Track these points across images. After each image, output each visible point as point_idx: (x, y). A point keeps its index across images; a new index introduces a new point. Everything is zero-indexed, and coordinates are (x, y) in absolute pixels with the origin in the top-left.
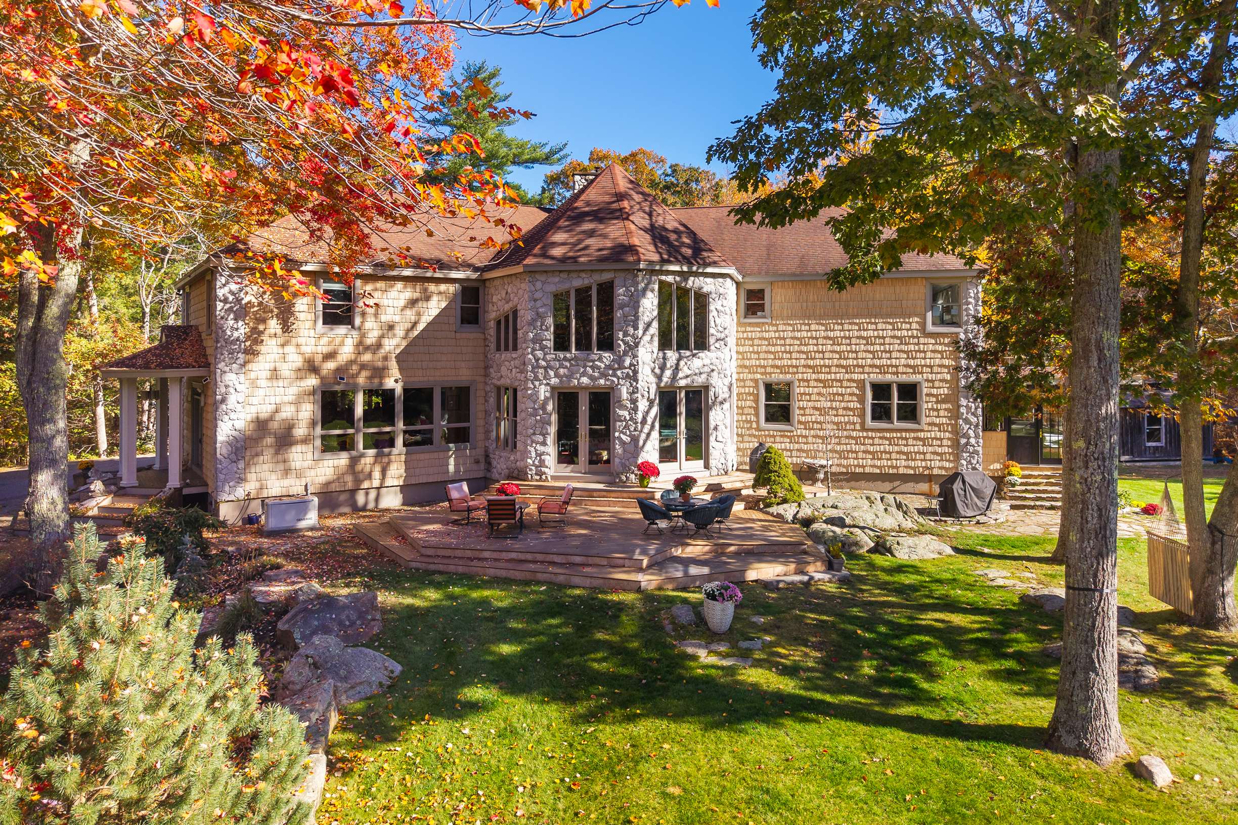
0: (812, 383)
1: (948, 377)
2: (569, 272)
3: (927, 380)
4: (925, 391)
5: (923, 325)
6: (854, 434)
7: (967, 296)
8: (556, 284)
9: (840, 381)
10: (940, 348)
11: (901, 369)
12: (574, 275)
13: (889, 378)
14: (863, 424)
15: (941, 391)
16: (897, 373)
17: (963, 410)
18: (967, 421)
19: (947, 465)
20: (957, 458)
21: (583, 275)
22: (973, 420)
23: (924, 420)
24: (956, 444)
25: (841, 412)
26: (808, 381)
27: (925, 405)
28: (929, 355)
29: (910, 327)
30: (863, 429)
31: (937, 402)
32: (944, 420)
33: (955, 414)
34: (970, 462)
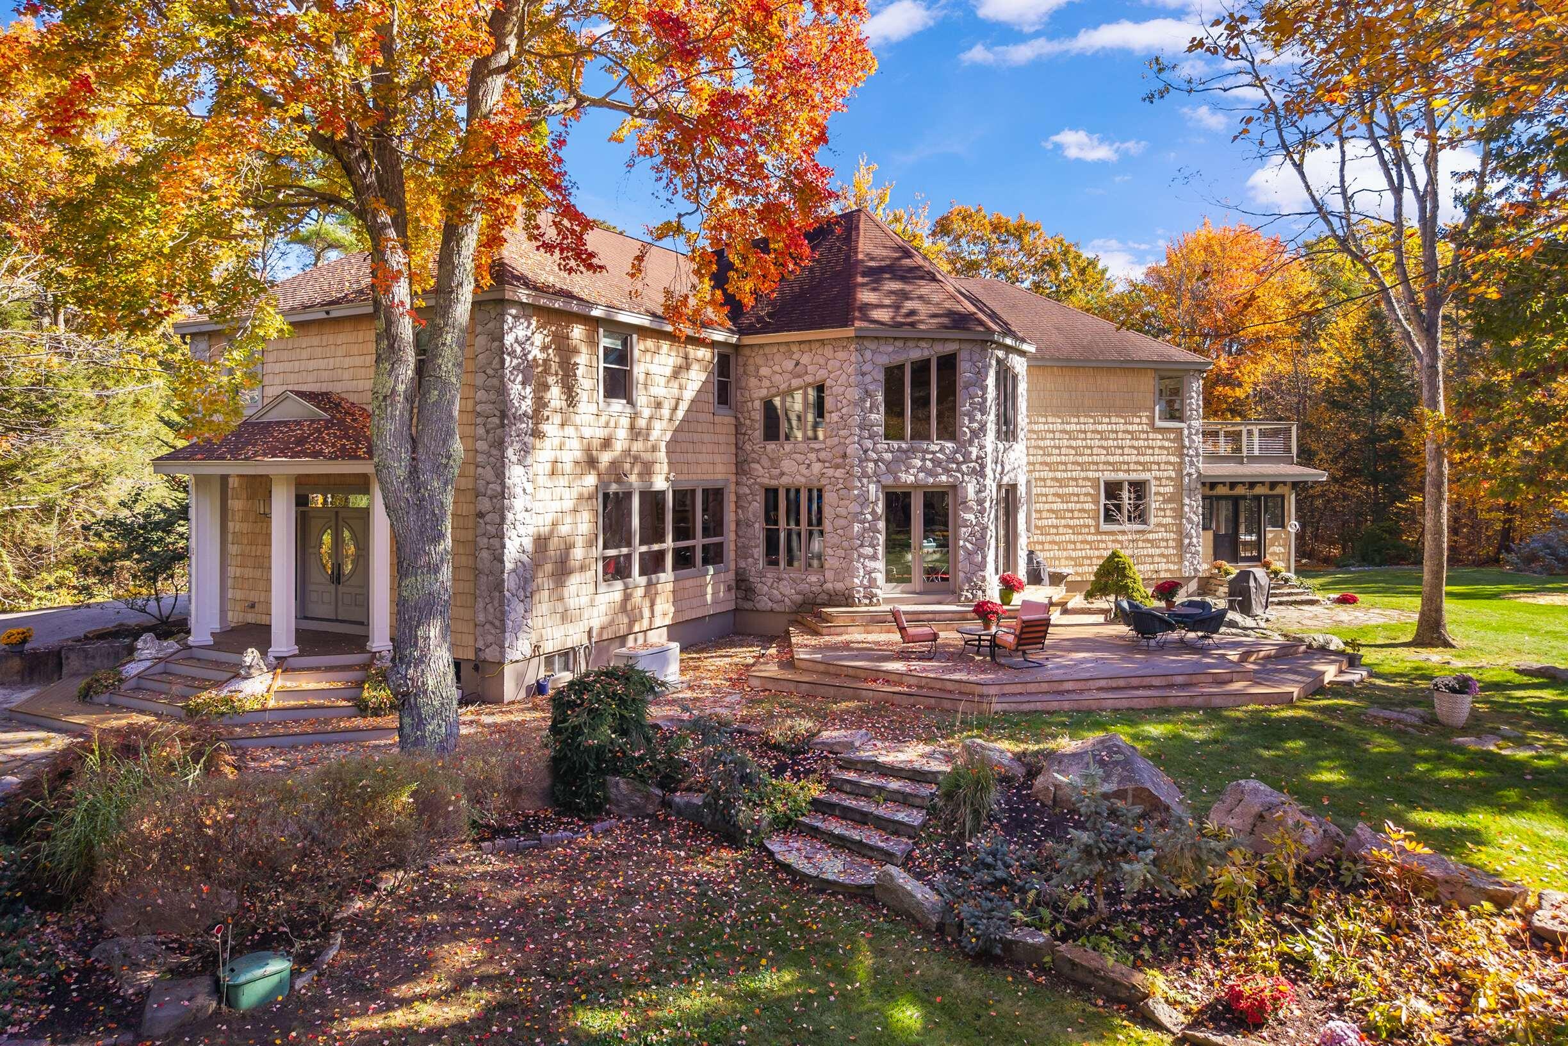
0: (1049, 483)
1: (1173, 474)
2: (906, 339)
3: (1156, 478)
4: (1153, 489)
5: (1152, 419)
6: (1089, 538)
7: (1190, 390)
8: (888, 355)
9: (1076, 479)
10: (1166, 444)
11: (1132, 467)
12: (910, 344)
13: (1121, 476)
14: (1097, 526)
15: (1167, 489)
16: (1128, 471)
17: (1186, 509)
18: (1190, 521)
19: (1172, 567)
20: (1181, 558)
21: (923, 344)
22: (1195, 519)
23: (1153, 520)
24: (1180, 544)
25: (1076, 514)
26: (1044, 480)
27: (1154, 504)
28: (1157, 451)
29: (1139, 423)
30: (1098, 532)
31: (1164, 502)
32: (1169, 520)
33: (1180, 514)
34: (1192, 563)
